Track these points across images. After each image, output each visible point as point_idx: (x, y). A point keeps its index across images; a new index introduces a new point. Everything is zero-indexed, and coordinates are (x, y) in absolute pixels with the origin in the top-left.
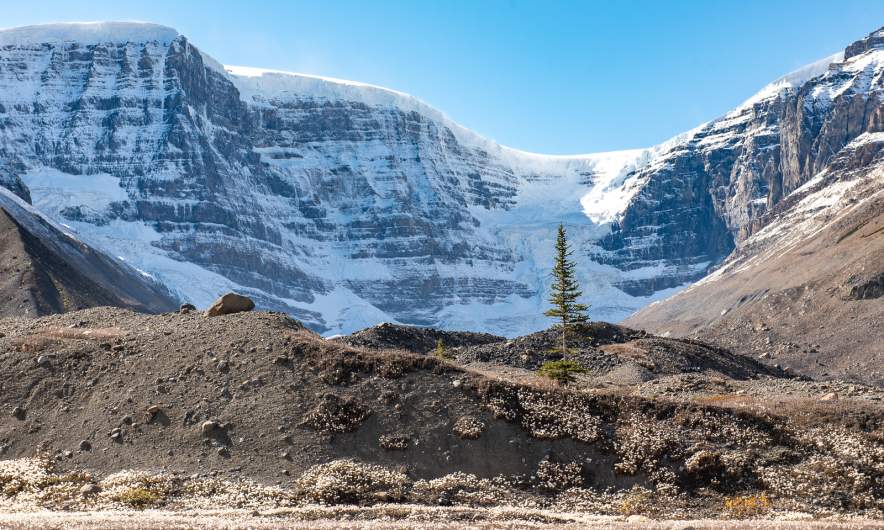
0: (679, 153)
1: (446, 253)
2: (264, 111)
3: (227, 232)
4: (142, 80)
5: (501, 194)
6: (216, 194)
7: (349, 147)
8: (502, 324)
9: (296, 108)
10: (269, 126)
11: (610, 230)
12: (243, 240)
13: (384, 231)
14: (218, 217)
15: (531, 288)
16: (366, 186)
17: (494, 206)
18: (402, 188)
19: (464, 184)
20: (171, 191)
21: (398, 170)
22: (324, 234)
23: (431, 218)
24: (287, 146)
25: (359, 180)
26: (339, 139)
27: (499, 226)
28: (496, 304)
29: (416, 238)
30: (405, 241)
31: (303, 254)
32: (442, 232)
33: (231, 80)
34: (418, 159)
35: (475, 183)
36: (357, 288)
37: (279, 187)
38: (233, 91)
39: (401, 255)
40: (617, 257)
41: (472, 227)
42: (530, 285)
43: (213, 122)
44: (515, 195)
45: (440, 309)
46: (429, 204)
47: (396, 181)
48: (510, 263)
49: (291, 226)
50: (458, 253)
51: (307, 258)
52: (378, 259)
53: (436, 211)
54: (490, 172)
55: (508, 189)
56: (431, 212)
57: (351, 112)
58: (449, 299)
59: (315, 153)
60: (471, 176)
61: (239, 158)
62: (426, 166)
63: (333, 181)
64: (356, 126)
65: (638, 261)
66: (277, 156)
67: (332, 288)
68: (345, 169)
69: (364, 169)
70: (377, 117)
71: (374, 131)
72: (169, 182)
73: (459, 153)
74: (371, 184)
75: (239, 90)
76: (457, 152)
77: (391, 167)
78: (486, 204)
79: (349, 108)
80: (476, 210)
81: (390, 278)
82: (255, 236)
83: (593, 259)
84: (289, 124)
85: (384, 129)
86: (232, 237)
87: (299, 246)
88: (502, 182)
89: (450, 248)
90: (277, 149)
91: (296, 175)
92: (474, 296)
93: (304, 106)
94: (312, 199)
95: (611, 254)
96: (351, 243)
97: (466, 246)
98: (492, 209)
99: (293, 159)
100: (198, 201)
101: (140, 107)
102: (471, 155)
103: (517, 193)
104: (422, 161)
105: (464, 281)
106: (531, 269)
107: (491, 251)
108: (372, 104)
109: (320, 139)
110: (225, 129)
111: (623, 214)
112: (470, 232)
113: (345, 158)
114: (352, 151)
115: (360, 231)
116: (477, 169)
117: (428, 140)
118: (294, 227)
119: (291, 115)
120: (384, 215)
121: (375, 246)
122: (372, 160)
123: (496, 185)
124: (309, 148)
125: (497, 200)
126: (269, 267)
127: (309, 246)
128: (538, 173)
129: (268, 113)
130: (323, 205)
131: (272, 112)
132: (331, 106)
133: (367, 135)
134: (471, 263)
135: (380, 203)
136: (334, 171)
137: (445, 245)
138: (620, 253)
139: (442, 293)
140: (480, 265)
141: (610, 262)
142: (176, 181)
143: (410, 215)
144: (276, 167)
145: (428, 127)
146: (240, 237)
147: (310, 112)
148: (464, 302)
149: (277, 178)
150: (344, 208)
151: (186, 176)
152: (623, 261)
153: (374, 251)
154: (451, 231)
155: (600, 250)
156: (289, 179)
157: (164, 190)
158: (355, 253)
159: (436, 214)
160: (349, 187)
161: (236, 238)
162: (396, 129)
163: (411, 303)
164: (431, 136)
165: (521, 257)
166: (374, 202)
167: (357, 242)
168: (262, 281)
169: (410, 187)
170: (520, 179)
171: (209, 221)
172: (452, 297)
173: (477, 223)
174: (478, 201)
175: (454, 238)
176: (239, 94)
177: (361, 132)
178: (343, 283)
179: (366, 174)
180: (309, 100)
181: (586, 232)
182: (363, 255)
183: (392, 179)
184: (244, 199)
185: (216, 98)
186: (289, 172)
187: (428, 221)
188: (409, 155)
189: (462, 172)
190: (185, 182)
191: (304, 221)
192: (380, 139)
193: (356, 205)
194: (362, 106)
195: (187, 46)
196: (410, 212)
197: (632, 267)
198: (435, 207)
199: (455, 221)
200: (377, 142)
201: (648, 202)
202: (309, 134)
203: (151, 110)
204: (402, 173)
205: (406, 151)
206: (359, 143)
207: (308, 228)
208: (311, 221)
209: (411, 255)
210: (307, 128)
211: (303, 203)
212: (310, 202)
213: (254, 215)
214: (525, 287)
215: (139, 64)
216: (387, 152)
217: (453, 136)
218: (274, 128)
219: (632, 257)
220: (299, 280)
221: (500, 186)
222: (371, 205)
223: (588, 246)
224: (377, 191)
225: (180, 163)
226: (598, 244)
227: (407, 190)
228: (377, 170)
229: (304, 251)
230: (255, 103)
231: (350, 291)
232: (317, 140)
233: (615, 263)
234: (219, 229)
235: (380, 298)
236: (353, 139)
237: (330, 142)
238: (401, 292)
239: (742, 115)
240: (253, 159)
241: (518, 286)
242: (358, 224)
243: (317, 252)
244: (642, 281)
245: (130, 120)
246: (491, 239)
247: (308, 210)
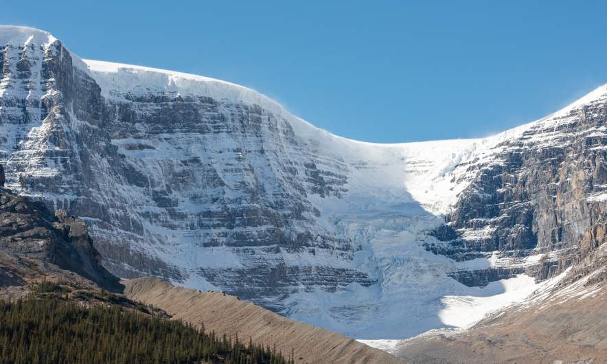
0: (510, 149)
1: (291, 242)
2: (120, 105)
3: (102, 225)
4: (21, 81)
5: (333, 182)
6: (91, 189)
7: (198, 140)
8: (346, 312)
9: (148, 101)
10: (123, 120)
11: (443, 221)
12: (115, 232)
13: (233, 221)
14: (94, 212)
15: (371, 277)
16: (216, 177)
17: (328, 194)
18: (249, 179)
19: (302, 174)
20: (51, 187)
21: (246, 162)
22: (176, 223)
23: (275, 208)
24: (140, 138)
25: (208, 171)
26: (189, 131)
27: (338, 215)
28: (338, 292)
29: (264, 228)
30: (253, 231)
31: (158, 242)
32: (287, 222)
33: (94, 76)
34: (262, 152)
35: (311, 173)
36: (210, 276)
37: (135, 177)
38: (96, 88)
39: (250, 244)
40: (451, 248)
41: (314, 217)
42: (369, 274)
43: (78, 117)
44: (346, 183)
45: (286, 296)
46: (274, 195)
47: (244, 172)
48: (350, 253)
49: (146, 215)
50: (302, 242)
51: (161, 246)
52: (228, 248)
53: (281, 202)
54: (322, 161)
55: (340, 177)
56: (277, 203)
57: (201, 107)
58: (294, 287)
59: (166, 144)
60: (307, 166)
61: (98, 150)
62: (270, 158)
63: (184, 172)
64: (205, 120)
65: (472, 253)
66: (131, 148)
67: (188, 276)
68: (196, 160)
69: (213, 160)
70: (222, 110)
71: (221, 124)
72: (49, 179)
73: (296, 144)
74: (220, 175)
75: (101, 86)
76: (293, 142)
77: (239, 159)
78: (321, 192)
79: (198, 102)
80: (314, 199)
81: (240, 267)
82: (123, 228)
83: (427, 250)
84: (142, 117)
85: (229, 122)
86: (105, 230)
87: (155, 235)
88: (334, 170)
89: (294, 237)
90: (131, 140)
91: (150, 166)
92: (318, 284)
93: (156, 100)
94: (165, 188)
95: (445, 245)
96: (202, 232)
97: (309, 236)
98: (327, 197)
99: (146, 150)
100: (76, 197)
101: (19, 107)
102: (306, 144)
103: (347, 180)
104: (267, 154)
105: (308, 270)
106: (369, 258)
107: (332, 240)
108: (218, 99)
109: (171, 132)
110: (88, 124)
111: (455, 207)
112: (312, 222)
113: (195, 150)
114: (201, 143)
115: (210, 220)
116: (312, 158)
117: (268, 131)
118: (148, 216)
119: (144, 108)
120: (233, 206)
121: (225, 235)
122: (221, 152)
123: (328, 173)
124: (160, 139)
125: (330, 188)
126: (136, 258)
127: (163, 235)
128: (365, 161)
129: (124, 107)
130: (175, 195)
131: (127, 105)
132: (182, 101)
133: (215, 127)
134: (313, 252)
135: (230, 195)
136: (185, 163)
137: (290, 234)
138: (454, 244)
139: (289, 281)
140: (321, 253)
141: (443, 252)
142: (56, 178)
143: (258, 206)
144: (131, 158)
145: (269, 120)
146: (113, 230)
147: (161, 106)
148: (308, 290)
149: (133, 169)
150: (194, 198)
151: (64, 173)
152: (457, 251)
153: (224, 239)
154: (295, 221)
155: (434, 240)
156: (143, 169)
157: (44, 186)
158: (206, 241)
159: (280, 205)
160: (199, 178)
161: (109, 231)
162: (241, 122)
163: (259, 290)
164: (270, 128)
165: (360, 246)
166: (224, 193)
167: (208, 231)
168: (132, 272)
169: (256, 179)
170: (349, 168)
171: (87, 216)
172: (297, 285)
173: (317, 213)
174: (314, 190)
175: (298, 228)
176: (100, 90)
177: (209, 125)
178: (196, 271)
179: (215, 166)
180: (160, 95)
181: (421, 222)
182: (214, 244)
183: (240, 171)
184: (112, 192)
185: (81, 96)
186: (143, 163)
187: (274, 211)
188: (254, 147)
189: (299, 162)
190: (64, 178)
191: (158, 210)
192: (227, 132)
193: (207, 196)
194: (210, 101)
195: (62, 49)
196: (258, 203)
197: (465, 258)
198: (280, 198)
199: (298, 212)
200: (224, 135)
201: (481, 196)
202: (160, 126)
203: (30, 109)
204: (249, 165)
205: (251, 143)
206: (207, 136)
207: (162, 218)
208: (164, 210)
209: (260, 244)
210: (158, 121)
211: (156, 192)
212: (163, 192)
213: (122, 208)
214: (365, 276)
215: (18, 66)
216: (234, 146)
217: (290, 127)
218: (129, 121)
219: (466, 248)
220: (160, 269)
221: (332, 174)
222: (221, 196)
223: (423, 236)
224: (226, 182)
225: (59, 161)
226: (432, 235)
227: (254, 181)
228: (226, 161)
229: (159, 240)
230: (112, 98)
231: (204, 279)
232: (168, 132)
233: (449, 253)
234: (95, 223)
235: (231, 286)
236: (202, 132)
237: (180, 135)
238: (250, 281)
239: (572, 115)
240: (110, 151)
241: (358, 275)
242: (209, 214)
243: (170, 240)
244: (476, 272)
245: (10, 118)
246: (331, 228)
247: (160, 200)
